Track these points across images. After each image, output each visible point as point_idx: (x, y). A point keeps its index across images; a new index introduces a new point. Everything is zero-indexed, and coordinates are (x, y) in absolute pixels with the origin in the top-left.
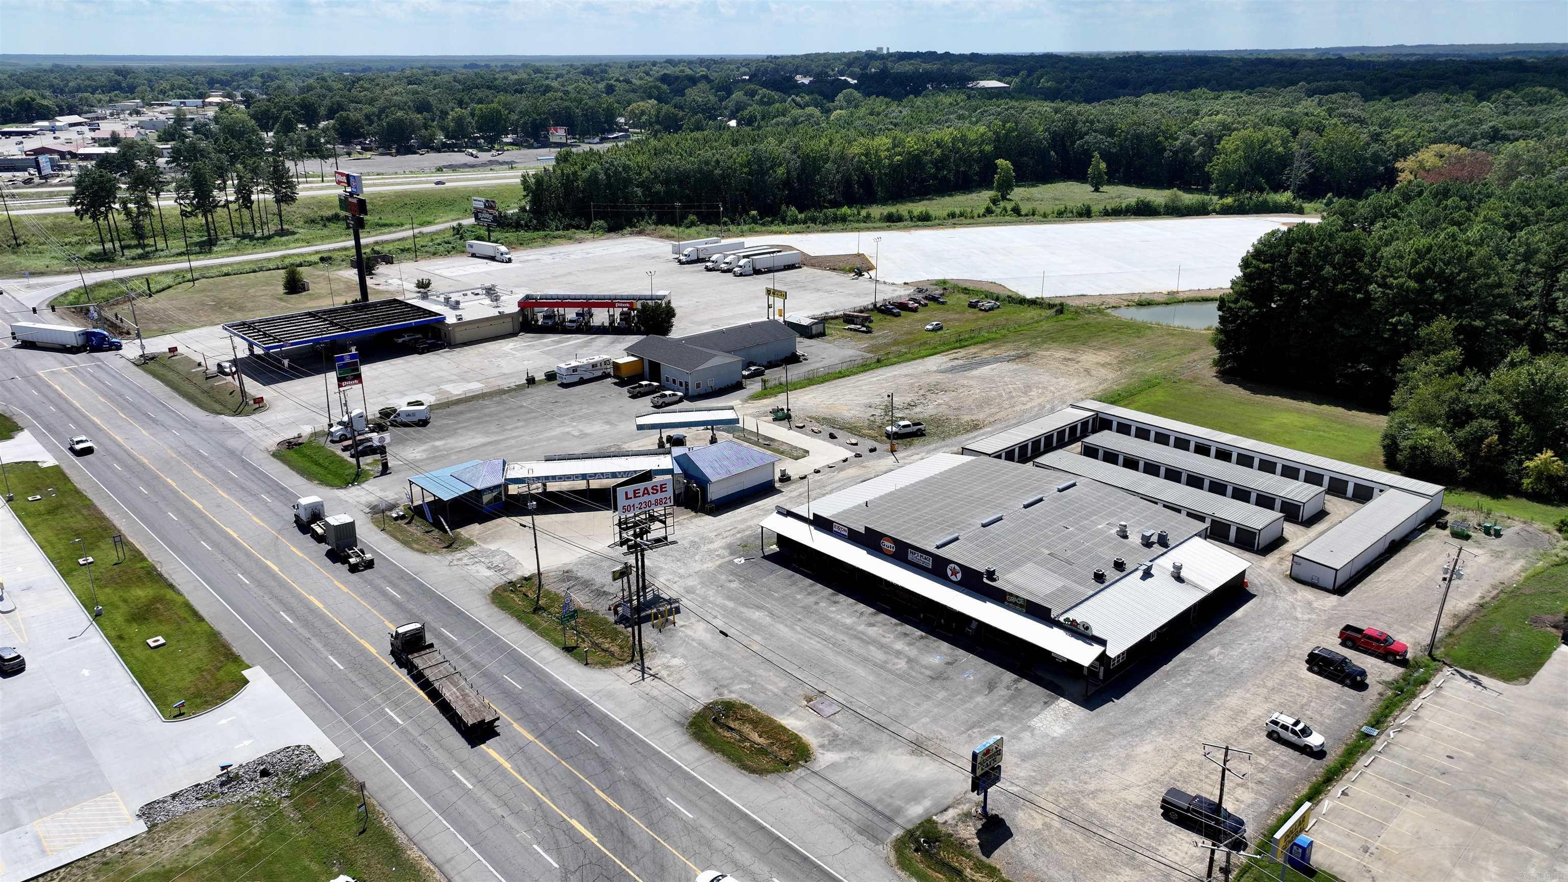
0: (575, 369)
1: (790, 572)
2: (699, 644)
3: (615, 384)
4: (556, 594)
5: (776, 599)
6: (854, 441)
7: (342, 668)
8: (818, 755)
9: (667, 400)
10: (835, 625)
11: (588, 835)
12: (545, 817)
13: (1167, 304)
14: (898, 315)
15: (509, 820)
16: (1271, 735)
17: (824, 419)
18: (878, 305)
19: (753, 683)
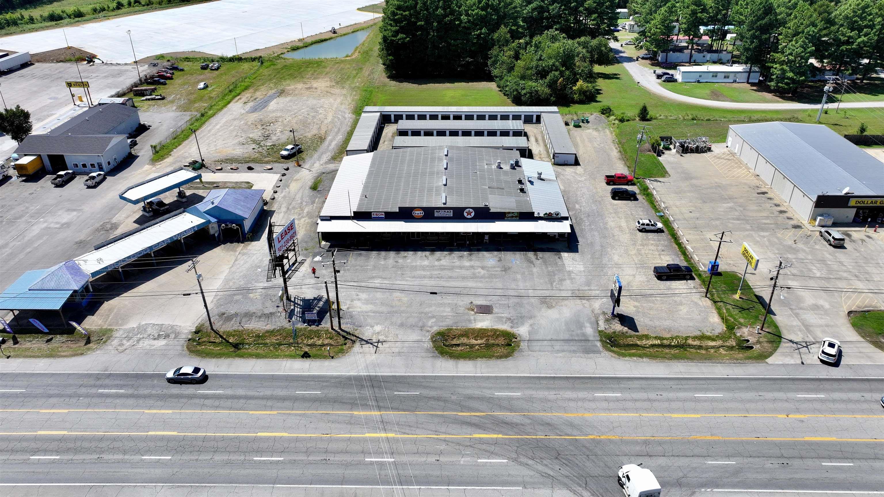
1: (360, 253)
2: (374, 313)
4: (235, 331)
6: (269, 167)
7: (170, 458)
8: (518, 332)
9: (98, 180)
10: (423, 268)
12: (459, 444)
14: (166, 84)
15: (442, 459)
16: (640, 231)
17: (227, 160)
18: (143, 79)
19: (433, 317)
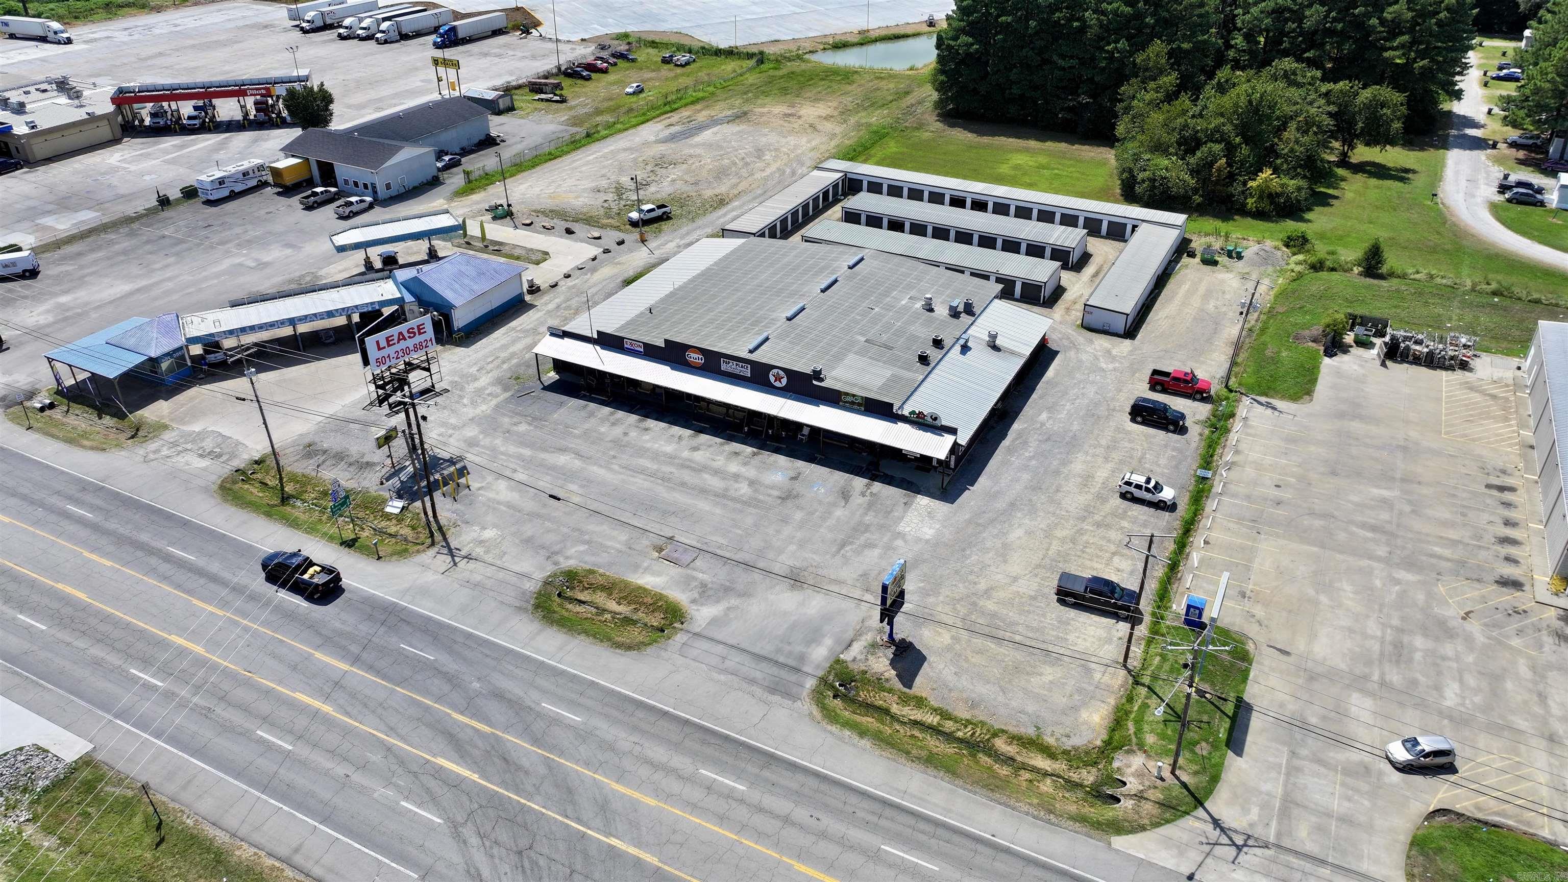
0: (221, 181)
1: (582, 402)
2: (508, 507)
3: (279, 194)
4: (303, 475)
5: (579, 437)
6: (596, 235)
7: (44, 628)
8: (693, 612)
9: (354, 208)
10: (656, 456)
11: (466, 773)
12: (402, 763)
13: (862, 44)
14: (588, 79)
15: (357, 778)
16: (1123, 496)
17: (551, 211)
18: (563, 69)
19: (588, 542)
